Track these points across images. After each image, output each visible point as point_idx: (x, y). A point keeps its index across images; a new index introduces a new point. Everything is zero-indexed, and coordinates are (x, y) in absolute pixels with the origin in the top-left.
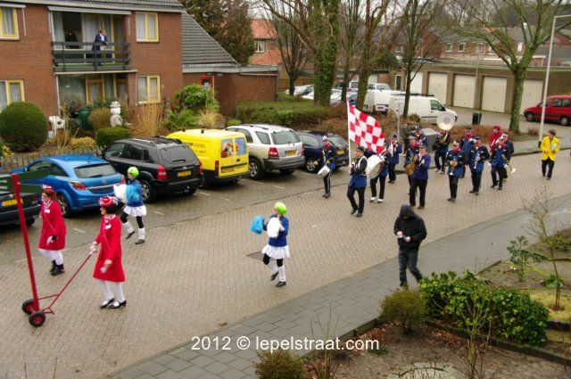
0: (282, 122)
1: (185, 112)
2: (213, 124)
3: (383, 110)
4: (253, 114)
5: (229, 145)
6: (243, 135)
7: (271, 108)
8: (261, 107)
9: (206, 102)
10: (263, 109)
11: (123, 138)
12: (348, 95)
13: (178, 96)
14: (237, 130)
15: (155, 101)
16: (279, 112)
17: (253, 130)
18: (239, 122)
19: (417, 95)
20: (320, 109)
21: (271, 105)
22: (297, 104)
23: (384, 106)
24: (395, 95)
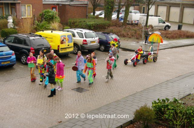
0: (89, 28)
1: (44, 22)
2: (57, 28)
3: (136, 23)
4: (76, 24)
5: (64, 38)
6: (70, 34)
7: (84, 21)
8: (80, 21)
9: (54, 18)
10: (80, 22)
11: (14, 34)
12: (120, 16)
13: (40, 15)
14: (68, 31)
15: (29, 17)
16: (88, 23)
17: (76, 31)
18: (69, 27)
19: (152, 16)
20: (107, 22)
21: (84, 20)
22: (96, 20)
23: (137, 21)
24: (142, 16)
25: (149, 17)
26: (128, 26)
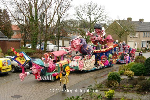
3: (52, 51)
5: (5, 62)
7: (19, 51)
12: (42, 47)
14: (8, 58)
17: (13, 57)
18: (8, 55)
19: (61, 46)
20: (33, 51)
22: (26, 50)
24: (55, 46)
25: (59, 47)
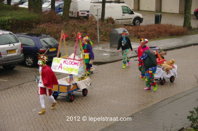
0: (3, 26)
19: (111, 2)
23: (86, 12)
25: (107, 5)
26: (72, 22)
